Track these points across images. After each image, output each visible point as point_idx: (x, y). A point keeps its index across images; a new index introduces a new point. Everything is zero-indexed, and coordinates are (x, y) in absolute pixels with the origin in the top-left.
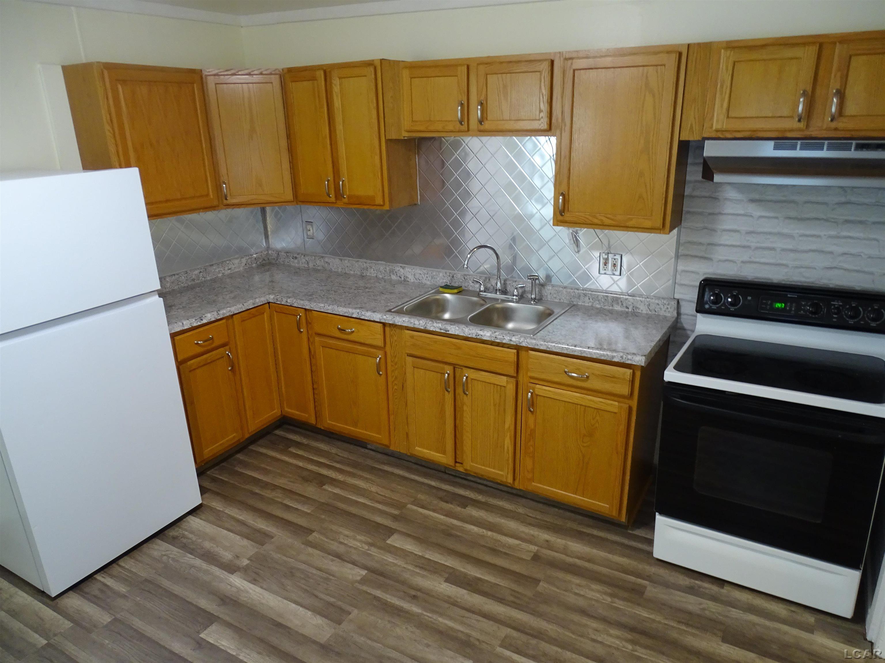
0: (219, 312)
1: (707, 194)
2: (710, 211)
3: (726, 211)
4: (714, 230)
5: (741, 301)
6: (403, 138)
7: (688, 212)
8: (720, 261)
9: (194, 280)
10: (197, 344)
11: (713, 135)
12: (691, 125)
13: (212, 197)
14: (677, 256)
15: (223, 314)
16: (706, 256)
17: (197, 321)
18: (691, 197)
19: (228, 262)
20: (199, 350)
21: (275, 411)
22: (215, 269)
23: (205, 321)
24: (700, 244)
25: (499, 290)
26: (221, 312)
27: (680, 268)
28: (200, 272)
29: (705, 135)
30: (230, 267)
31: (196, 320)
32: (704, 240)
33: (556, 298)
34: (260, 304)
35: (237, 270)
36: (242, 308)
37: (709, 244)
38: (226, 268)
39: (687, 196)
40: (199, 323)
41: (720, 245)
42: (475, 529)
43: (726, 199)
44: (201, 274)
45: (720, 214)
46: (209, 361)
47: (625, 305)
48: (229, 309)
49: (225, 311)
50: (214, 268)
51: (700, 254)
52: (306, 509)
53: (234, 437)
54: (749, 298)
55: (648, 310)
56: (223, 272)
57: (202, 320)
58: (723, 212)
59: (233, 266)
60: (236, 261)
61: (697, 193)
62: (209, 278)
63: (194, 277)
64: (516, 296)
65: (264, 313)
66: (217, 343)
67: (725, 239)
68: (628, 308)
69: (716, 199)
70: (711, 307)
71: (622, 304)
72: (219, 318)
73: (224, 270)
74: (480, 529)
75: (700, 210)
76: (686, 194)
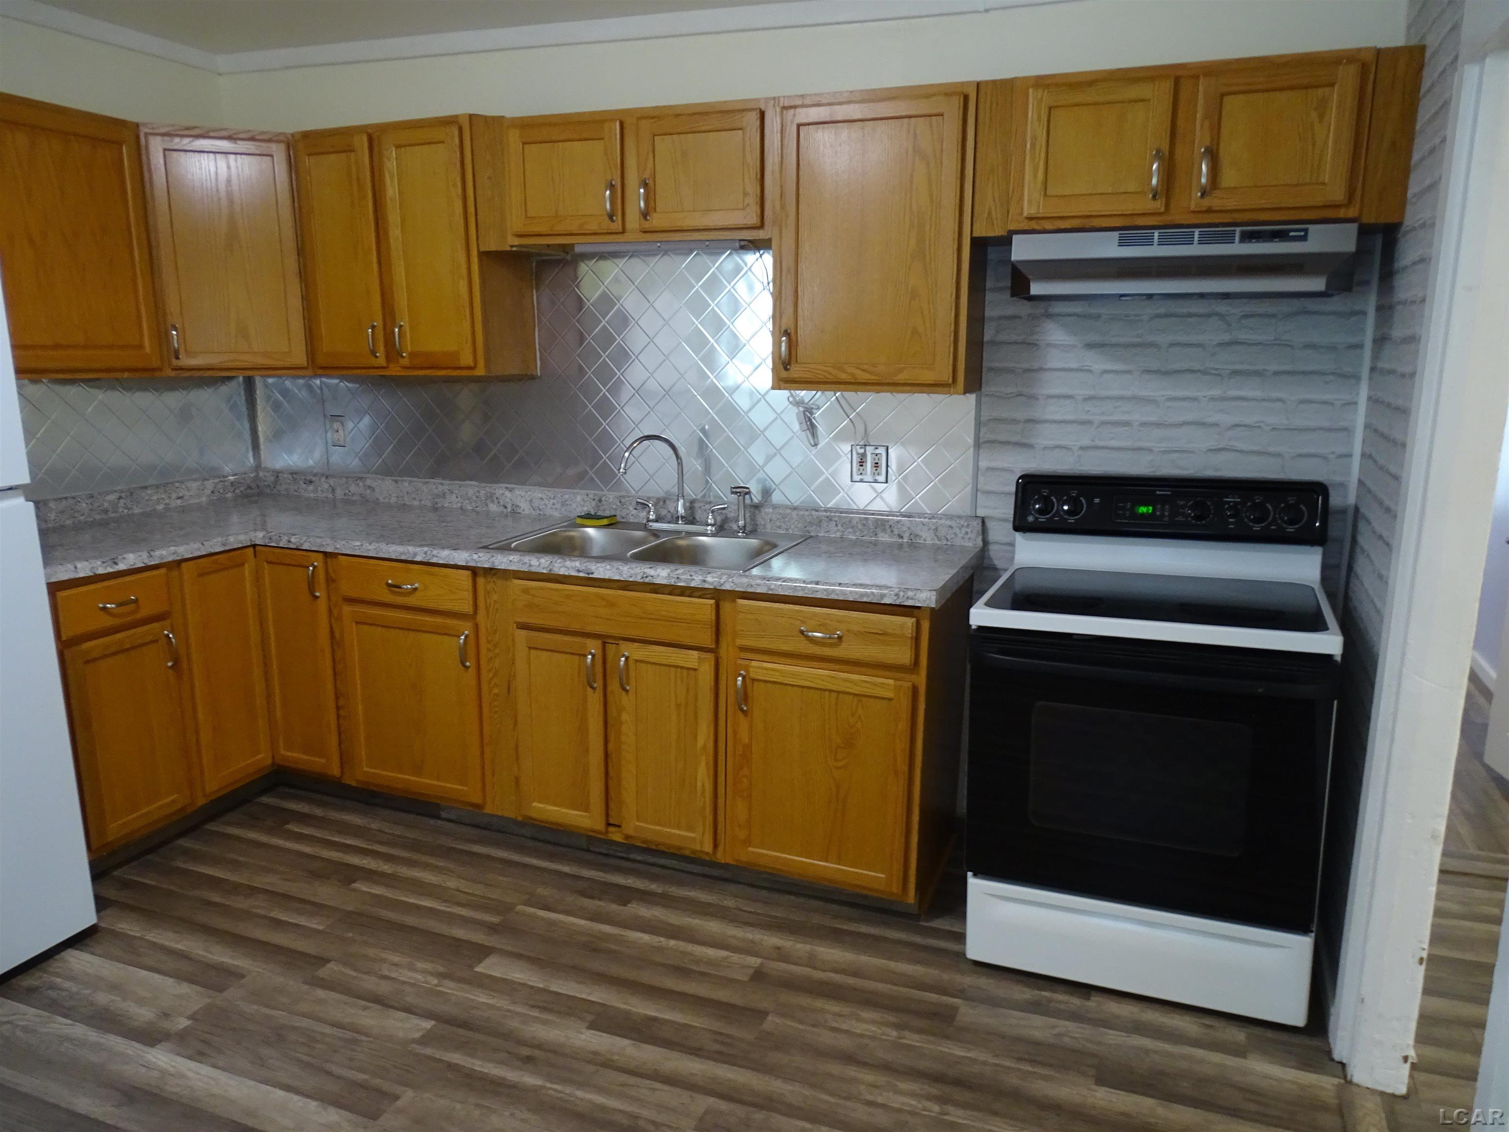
0: (152, 553)
1: (1020, 338)
2: (1026, 366)
3: (1050, 365)
4: (1033, 397)
5: (1085, 506)
6: (508, 249)
7: (991, 369)
8: (1045, 448)
9: (106, 511)
10: (104, 609)
11: (1025, 226)
12: (990, 213)
13: (148, 349)
14: (978, 444)
15: (161, 557)
16: (1025, 441)
17: (106, 564)
18: (993, 343)
19: (177, 485)
20: (108, 622)
21: (261, 756)
22: (151, 495)
23: (122, 567)
24: (1014, 421)
25: (682, 517)
26: (157, 553)
27: (983, 464)
28: (120, 498)
29: (1012, 227)
30: (181, 495)
31: (103, 562)
32: (1020, 415)
33: (779, 527)
34: (235, 546)
35: (193, 501)
36: (199, 549)
37: (1028, 421)
38: (174, 496)
39: (988, 342)
40: (110, 570)
41: (1046, 421)
42: (646, 938)
43: (1049, 345)
44: (122, 501)
45: (1041, 369)
46: (128, 646)
47: (896, 532)
48: (172, 548)
49: (164, 552)
50: (149, 492)
51: (1015, 439)
52: (315, 924)
53: (174, 801)
54: (1097, 500)
55: (935, 538)
56: (167, 501)
57: (116, 563)
58: (1046, 367)
59: (187, 493)
60: (194, 485)
61: (1002, 337)
62: (137, 511)
63: (106, 505)
64: (712, 525)
66: (145, 611)
67: (1053, 411)
68: (902, 537)
69: (1034, 345)
70: (1037, 519)
71: (892, 531)
72: (153, 563)
73: (170, 497)
74: (653, 937)
75: (1012, 365)
76: (985, 339)
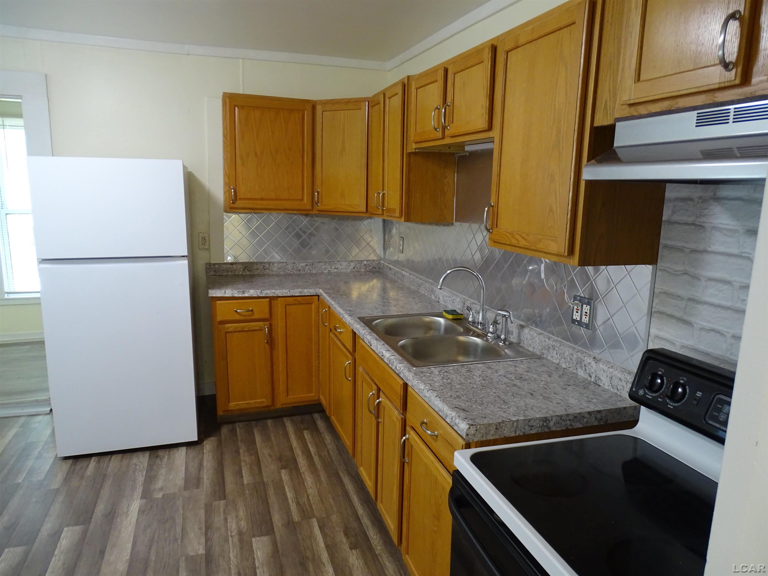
0: (263, 291)
1: (691, 220)
2: (692, 246)
3: (713, 248)
4: (696, 277)
5: (687, 396)
7: (665, 246)
8: (702, 329)
9: (299, 270)
10: (236, 311)
11: (627, 112)
12: (606, 102)
14: (651, 314)
15: (266, 293)
16: (686, 318)
17: (239, 293)
18: (670, 222)
19: (336, 262)
20: (238, 317)
21: (313, 394)
22: (322, 266)
23: (246, 295)
24: (679, 297)
25: (481, 323)
26: (265, 292)
27: (653, 331)
28: (307, 265)
29: (617, 116)
30: (337, 267)
31: (238, 292)
32: (681, 292)
33: (530, 345)
34: (307, 294)
35: (343, 271)
36: (287, 293)
37: (690, 300)
38: (333, 267)
39: (666, 221)
40: (241, 296)
41: (705, 303)
43: (714, 228)
44: (308, 267)
45: (705, 251)
46: (246, 329)
47: (588, 372)
48: (274, 291)
49: (269, 292)
50: (321, 264)
51: (678, 314)
53: (262, 402)
54: (699, 394)
55: (610, 384)
56: (330, 269)
57: (244, 293)
58: (709, 249)
59: (341, 267)
60: (345, 264)
61: (676, 218)
62: (314, 272)
63: (300, 268)
64: (491, 333)
65: (312, 303)
66: (256, 316)
68: (591, 377)
69: (701, 227)
71: (586, 370)
72: (262, 296)
73: (331, 268)
75: (679, 244)
76: (664, 218)
